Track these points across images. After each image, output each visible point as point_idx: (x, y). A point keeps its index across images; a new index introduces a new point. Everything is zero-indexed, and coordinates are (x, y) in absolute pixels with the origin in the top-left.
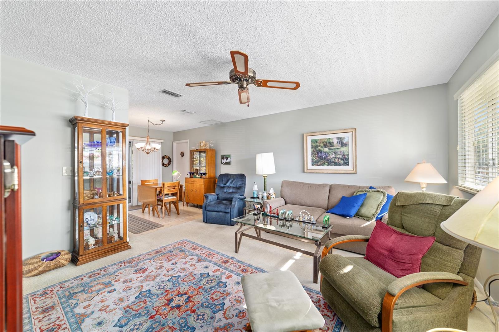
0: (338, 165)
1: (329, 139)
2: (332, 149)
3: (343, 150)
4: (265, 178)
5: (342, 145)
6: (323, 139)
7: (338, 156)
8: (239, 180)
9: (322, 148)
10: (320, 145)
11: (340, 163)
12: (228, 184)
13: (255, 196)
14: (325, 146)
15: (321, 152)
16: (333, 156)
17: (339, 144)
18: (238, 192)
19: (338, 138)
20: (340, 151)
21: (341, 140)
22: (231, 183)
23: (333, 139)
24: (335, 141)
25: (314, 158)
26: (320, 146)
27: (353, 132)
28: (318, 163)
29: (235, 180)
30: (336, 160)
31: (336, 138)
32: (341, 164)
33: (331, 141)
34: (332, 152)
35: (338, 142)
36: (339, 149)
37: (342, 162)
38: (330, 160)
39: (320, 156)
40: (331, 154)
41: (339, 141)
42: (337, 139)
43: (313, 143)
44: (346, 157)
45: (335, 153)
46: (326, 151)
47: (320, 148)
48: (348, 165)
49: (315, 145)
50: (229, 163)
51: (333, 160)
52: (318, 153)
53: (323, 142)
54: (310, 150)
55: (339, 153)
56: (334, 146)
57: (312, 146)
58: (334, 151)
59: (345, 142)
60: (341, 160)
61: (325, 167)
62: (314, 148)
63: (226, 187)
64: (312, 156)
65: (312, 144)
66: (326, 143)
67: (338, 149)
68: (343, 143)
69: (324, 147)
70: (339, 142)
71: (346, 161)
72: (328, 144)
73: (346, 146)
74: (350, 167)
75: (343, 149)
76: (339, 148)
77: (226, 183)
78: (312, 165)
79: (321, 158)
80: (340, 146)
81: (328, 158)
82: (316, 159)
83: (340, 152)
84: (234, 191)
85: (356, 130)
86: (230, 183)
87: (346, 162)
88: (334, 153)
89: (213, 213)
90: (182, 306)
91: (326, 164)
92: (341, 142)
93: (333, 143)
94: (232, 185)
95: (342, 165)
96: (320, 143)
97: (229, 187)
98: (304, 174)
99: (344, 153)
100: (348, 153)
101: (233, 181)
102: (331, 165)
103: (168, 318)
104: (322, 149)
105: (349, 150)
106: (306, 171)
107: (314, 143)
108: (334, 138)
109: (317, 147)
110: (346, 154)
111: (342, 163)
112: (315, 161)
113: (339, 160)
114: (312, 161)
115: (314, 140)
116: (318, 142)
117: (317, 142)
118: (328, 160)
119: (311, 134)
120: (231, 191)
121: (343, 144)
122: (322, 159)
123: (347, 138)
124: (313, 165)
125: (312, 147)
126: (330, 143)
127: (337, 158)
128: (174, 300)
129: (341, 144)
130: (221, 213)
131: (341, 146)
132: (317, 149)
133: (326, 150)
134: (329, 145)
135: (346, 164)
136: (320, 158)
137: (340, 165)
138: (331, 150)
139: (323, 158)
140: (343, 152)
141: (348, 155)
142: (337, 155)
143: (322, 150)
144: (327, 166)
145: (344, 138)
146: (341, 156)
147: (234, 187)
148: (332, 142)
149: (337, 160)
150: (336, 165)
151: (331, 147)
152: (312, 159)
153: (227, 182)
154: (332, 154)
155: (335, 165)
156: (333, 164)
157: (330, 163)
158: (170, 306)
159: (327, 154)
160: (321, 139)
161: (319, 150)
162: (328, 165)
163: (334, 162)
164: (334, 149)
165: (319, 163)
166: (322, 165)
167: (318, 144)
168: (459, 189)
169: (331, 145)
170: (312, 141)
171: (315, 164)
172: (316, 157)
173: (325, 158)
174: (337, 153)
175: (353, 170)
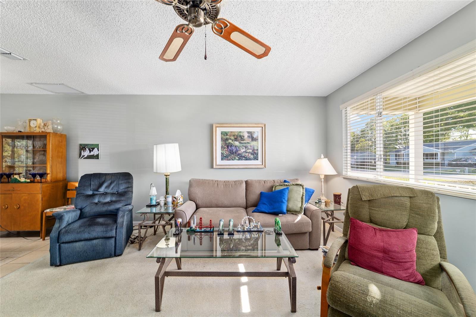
0: (249, 160)
1: (240, 132)
2: (243, 143)
3: (254, 145)
4: (168, 177)
6: (234, 132)
7: (248, 151)
8: (123, 182)
9: (232, 141)
10: (230, 137)
11: (250, 157)
12: (102, 190)
13: (154, 203)
14: (236, 139)
15: (232, 146)
16: (244, 150)
17: (250, 138)
18: (123, 200)
19: (248, 132)
20: (250, 145)
21: (251, 135)
22: (108, 187)
23: (243, 132)
24: (246, 135)
25: (224, 152)
26: (230, 139)
27: (262, 127)
28: (228, 157)
29: (115, 183)
30: (247, 154)
31: (247, 132)
32: (251, 159)
33: (242, 134)
34: (243, 146)
35: (248, 136)
36: (249, 143)
37: (252, 156)
38: (241, 154)
39: (230, 150)
40: (241, 149)
41: (249, 135)
42: (248, 133)
43: (223, 135)
44: (256, 152)
45: (246, 147)
46: (237, 145)
47: (230, 141)
48: (258, 160)
49: (225, 137)
51: (243, 155)
52: (228, 147)
53: (234, 136)
54: (219, 143)
55: (249, 147)
56: (244, 140)
57: (222, 138)
58: (244, 145)
59: (255, 136)
60: (251, 155)
61: (236, 162)
62: (224, 141)
63: (97, 194)
64: (221, 150)
65: (221, 136)
66: (237, 136)
67: (248, 143)
68: (254, 138)
69: (235, 141)
70: (250, 136)
71: (256, 156)
72: (239, 137)
73: (256, 141)
74: (259, 162)
75: (254, 143)
76: (249, 142)
77: (98, 189)
78: (221, 160)
79: (232, 152)
81: (239, 152)
82: (226, 153)
83: (251, 146)
84: (114, 199)
85: (265, 125)
86: (106, 187)
87: (256, 157)
88: (244, 148)
89: (78, 244)
91: (237, 158)
92: (252, 137)
93: (244, 137)
94: (109, 191)
95: (252, 160)
96: (231, 135)
97: (105, 194)
98: (212, 170)
99: (254, 148)
100: (257, 148)
101: (111, 184)
102: (241, 160)
104: (232, 142)
105: (258, 145)
106: (214, 167)
107: (224, 135)
108: (244, 131)
109: (227, 139)
110: (256, 148)
111: (252, 158)
112: (225, 155)
113: (250, 155)
114: (222, 156)
115: (224, 132)
116: (229, 134)
117: (227, 135)
118: (239, 155)
119: (221, 125)
120: (108, 199)
121: (254, 139)
122: (233, 154)
123: (257, 132)
124: (222, 159)
125: (222, 140)
126: (240, 136)
127: (247, 152)
129: (251, 138)
130: (95, 242)
131: (252, 141)
132: (227, 142)
133: (237, 143)
134: (240, 138)
135: (256, 158)
136: (230, 152)
137: (250, 159)
138: (242, 144)
139: (233, 152)
140: (253, 146)
141: (257, 150)
142: (248, 150)
143: (232, 144)
144: (237, 161)
145: (254, 132)
146: (251, 151)
147: (113, 194)
148: (243, 136)
150: (247, 160)
151: (241, 140)
152: (222, 153)
153: (100, 185)
154: (243, 148)
155: (245, 160)
156: (244, 159)
157: (241, 157)
159: (237, 148)
160: (231, 132)
161: (229, 143)
162: (239, 160)
163: (244, 157)
164: (245, 143)
165: (229, 158)
166: (233, 160)
167: (228, 137)
168: (344, 178)
169: (242, 139)
170: (221, 133)
171: (224, 159)
172: (226, 151)
173: (235, 153)
174: (247, 147)
175: (263, 164)
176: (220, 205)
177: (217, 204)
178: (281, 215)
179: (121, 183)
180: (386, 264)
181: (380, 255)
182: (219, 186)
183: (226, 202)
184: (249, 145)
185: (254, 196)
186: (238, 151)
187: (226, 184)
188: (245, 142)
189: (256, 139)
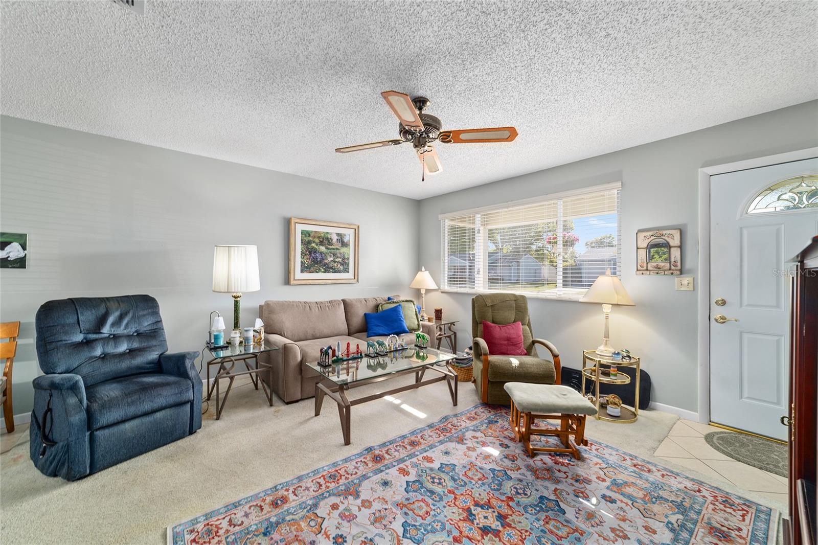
0: (337, 273)
1: (327, 233)
2: (330, 249)
3: (344, 252)
4: (238, 299)
5: (342, 245)
6: (319, 232)
7: (337, 260)
8: (145, 312)
9: (317, 245)
10: (314, 240)
11: (339, 269)
12: (106, 330)
13: (222, 343)
14: (321, 243)
15: (315, 252)
16: (332, 259)
17: (340, 242)
18: (155, 346)
19: (338, 234)
20: (340, 252)
21: (341, 238)
22: (117, 323)
23: (331, 234)
24: (335, 238)
25: (305, 261)
26: (314, 242)
27: (355, 230)
28: (310, 268)
29: (130, 315)
31: (336, 233)
33: (329, 236)
34: (331, 253)
35: (337, 240)
36: (338, 249)
37: (342, 267)
38: (328, 265)
39: (313, 258)
40: (328, 257)
41: (339, 238)
43: (304, 236)
44: (346, 261)
45: (334, 255)
46: (323, 251)
47: (313, 245)
48: (348, 272)
49: (307, 239)
50: (21, 263)
51: (331, 265)
52: (310, 253)
53: (319, 237)
54: (299, 247)
55: (339, 255)
56: (333, 244)
57: (302, 240)
58: (332, 252)
59: (345, 240)
60: (341, 265)
61: (321, 275)
62: (305, 244)
63: (96, 340)
64: (301, 257)
65: (302, 236)
66: (323, 238)
67: (337, 249)
68: (344, 242)
69: (320, 245)
70: (339, 240)
71: (346, 267)
72: (325, 240)
73: (346, 247)
74: (350, 275)
75: (344, 250)
76: (338, 248)
77: (100, 329)
78: (301, 273)
79: (315, 261)
80: (340, 245)
81: (325, 261)
82: (307, 262)
83: (340, 254)
84: (136, 345)
85: (358, 227)
86: (113, 325)
88: (332, 256)
90: (498, 513)
91: (322, 270)
92: (342, 241)
93: (332, 240)
94: (121, 330)
95: (341, 272)
96: (314, 237)
97: (115, 338)
98: (287, 287)
99: (344, 256)
100: (348, 257)
101: (121, 318)
102: (328, 272)
103: (529, 527)
104: (316, 247)
105: (350, 252)
106: (292, 282)
107: (306, 236)
108: (333, 232)
109: (309, 242)
110: (346, 257)
111: (341, 269)
112: (306, 265)
113: (339, 266)
114: (301, 266)
115: (305, 231)
116: (312, 235)
117: (309, 236)
118: (325, 265)
119: (304, 220)
120: (123, 347)
121: (344, 244)
122: (317, 263)
123: (349, 235)
124: (302, 271)
125: (302, 242)
126: (327, 239)
127: (336, 262)
128: (483, 526)
132: (310, 247)
133: (323, 249)
134: (326, 242)
135: (346, 270)
136: (314, 261)
137: (339, 272)
138: (329, 251)
139: (318, 261)
140: (344, 254)
141: (348, 259)
142: (336, 258)
143: (316, 249)
144: (323, 273)
145: (345, 235)
146: (340, 260)
147: (129, 337)
148: (331, 239)
149: (335, 265)
150: (335, 272)
151: (329, 245)
152: (302, 262)
153: (102, 321)
154: (331, 256)
155: (333, 273)
156: (331, 270)
157: (328, 269)
158: (500, 528)
159: (323, 255)
160: (316, 232)
161: (313, 248)
162: (325, 272)
163: (331, 268)
164: (333, 249)
165: (312, 269)
166: (317, 272)
167: (311, 238)
168: (442, 292)
169: (329, 243)
170: (302, 232)
171: (306, 271)
172: (307, 259)
173: (321, 262)
174: (336, 254)
175: (355, 278)
176: (318, 335)
177: (314, 333)
178: (404, 334)
179: (144, 315)
180: (510, 348)
181: (506, 342)
182: (313, 310)
183: (326, 331)
184: (338, 251)
185: (357, 320)
186: (323, 260)
187: (321, 307)
188: (333, 247)
189: (347, 244)
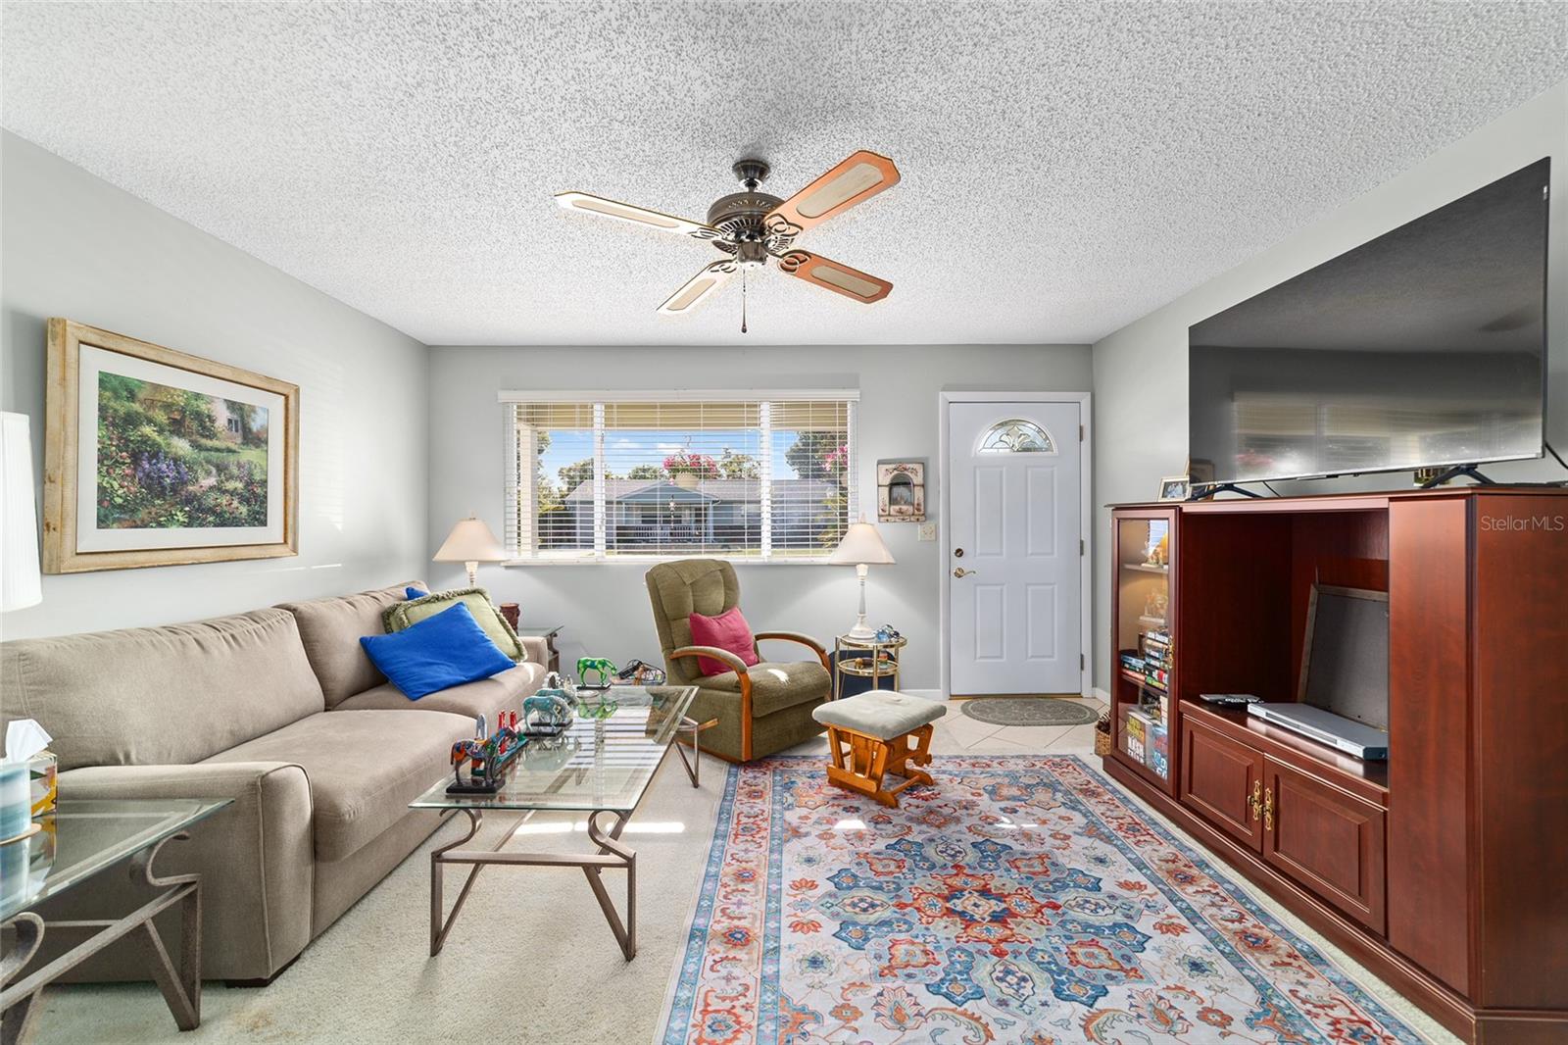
0: (230, 525)
1: (198, 396)
2: (208, 450)
3: (250, 462)
5: (245, 437)
6: (166, 388)
7: (230, 485)
9: (161, 432)
10: (151, 413)
11: (237, 513)
14: (177, 427)
15: (155, 456)
16: (212, 481)
17: (237, 431)
19: (232, 405)
20: (238, 463)
21: (242, 417)
23: (211, 400)
24: (222, 416)
25: (116, 485)
26: (150, 421)
27: (287, 398)
28: (134, 511)
30: (224, 500)
31: (225, 400)
32: (240, 519)
33: (203, 407)
34: (209, 462)
35: (230, 421)
36: (234, 452)
37: (244, 510)
38: (198, 500)
39: (148, 476)
40: (201, 474)
41: (235, 417)
42: (228, 408)
43: (108, 394)
44: (258, 491)
45: (220, 469)
46: (181, 453)
47: (148, 430)
48: (264, 523)
49: (122, 407)
51: (210, 501)
52: (136, 458)
53: (168, 407)
54: (90, 435)
55: (235, 471)
56: (215, 435)
57: (102, 409)
58: (214, 460)
59: (255, 426)
60: (240, 503)
61: (176, 535)
62: (113, 424)
64: (100, 472)
65: (100, 395)
66: (183, 411)
67: (230, 451)
68: (250, 430)
69: (172, 432)
70: (236, 422)
71: (257, 508)
72: (188, 419)
73: (258, 446)
74: (270, 533)
75: (249, 455)
76: (233, 446)
78: (99, 527)
79: (154, 487)
80: (239, 440)
81: (191, 488)
82: (123, 489)
83: (240, 466)
85: (297, 391)
87: (258, 513)
88: (214, 471)
91: (180, 517)
92: (244, 428)
93: (212, 421)
95: (243, 525)
96: (151, 404)
99: (251, 474)
100: (264, 477)
102: (201, 525)
103: (1016, 884)
104: (159, 439)
105: (271, 462)
106: (70, 562)
107: (117, 396)
108: (216, 395)
109: (131, 420)
110: (257, 478)
111: (243, 516)
112: (119, 501)
113: (235, 503)
114: (100, 502)
115: (116, 376)
116: (141, 395)
117: (132, 396)
118: (188, 501)
119: (108, 341)
121: (255, 439)
122: (162, 495)
123: (269, 414)
124: (103, 522)
125: (103, 417)
126: (198, 416)
127: (227, 491)
128: (989, 915)
129: (240, 431)
131: (243, 444)
132: (133, 435)
133: (181, 446)
134: (195, 425)
135: (259, 519)
136: (149, 488)
137: (235, 522)
138: (203, 454)
139: (164, 488)
140: (250, 468)
141: (264, 483)
142: (227, 480)
143: (159, 446)
144: (182, 529)
145: (253, 409)
146: (240, 485)
148: (209, 416)
149: (224, 502)
150: (222, 525)
151: (203, 436)
152: (101, 489)
154: (209, 473)
155: (215, 526)
156: (211, 519)
157: (200, 513)
158: (1004, 906)
159: (184, 469)
160: (156, 387)
161: (145, 440)
162: (189, 525)
163: (212, 511)
164: (217, 450)
165: (142, 514)
166: (160, 525)
167: (136, 407)
169: (204, 428)
170: (101, 381)
171: (115, 520)
172: (124, 477)
173: (174, 490)
174: (226, 468)
175: (286, 542)
182: (215, 653)
184: (232, 458)
186: (185, 483)
187: (232, 636)
188: (215, 443)
189: (259, 439)
